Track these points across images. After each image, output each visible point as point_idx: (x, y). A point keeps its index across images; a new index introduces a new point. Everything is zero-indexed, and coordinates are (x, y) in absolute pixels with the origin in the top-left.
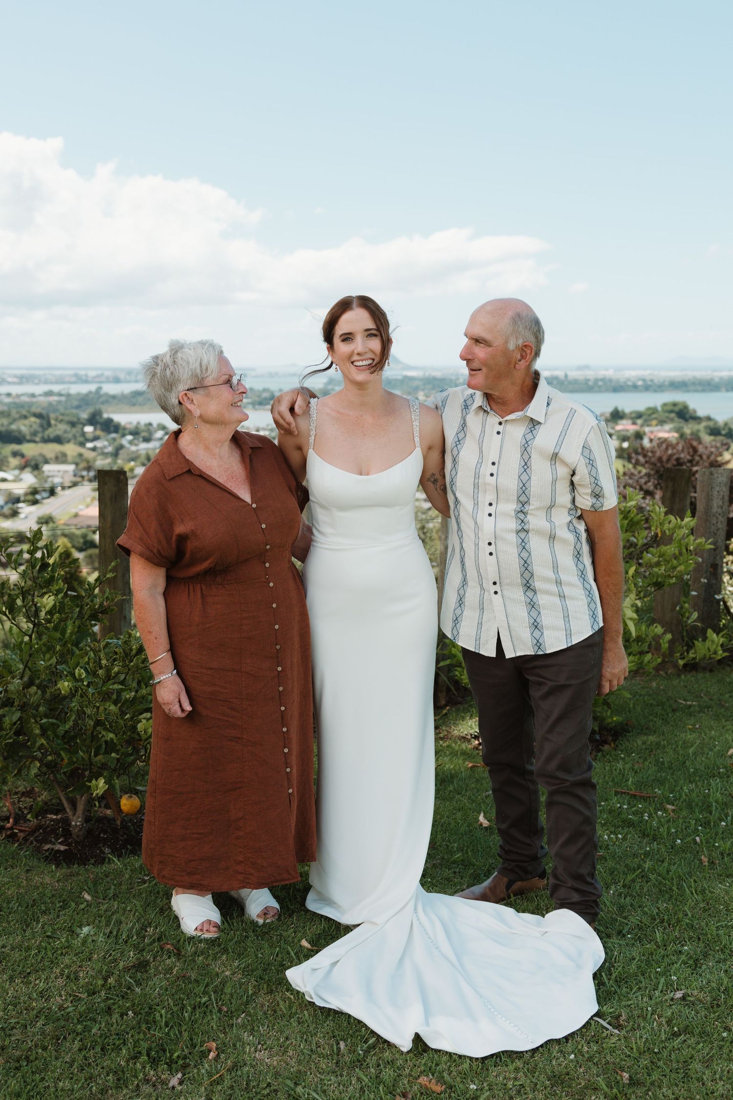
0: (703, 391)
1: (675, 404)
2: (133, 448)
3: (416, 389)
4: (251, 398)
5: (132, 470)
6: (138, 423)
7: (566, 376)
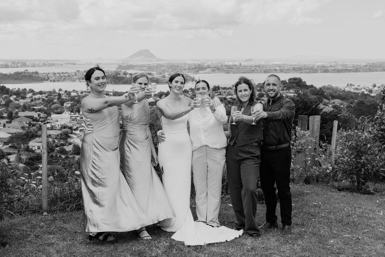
0: (309, 72)
1: (295, 79)
2: (17, 102)
3: (164, 71)
4: (78, 76)
5: (17, 113)
6: (19, 89)
7: (240, 64)
